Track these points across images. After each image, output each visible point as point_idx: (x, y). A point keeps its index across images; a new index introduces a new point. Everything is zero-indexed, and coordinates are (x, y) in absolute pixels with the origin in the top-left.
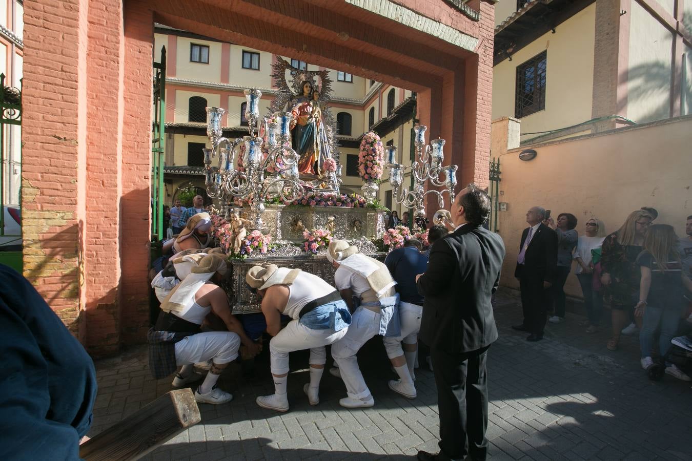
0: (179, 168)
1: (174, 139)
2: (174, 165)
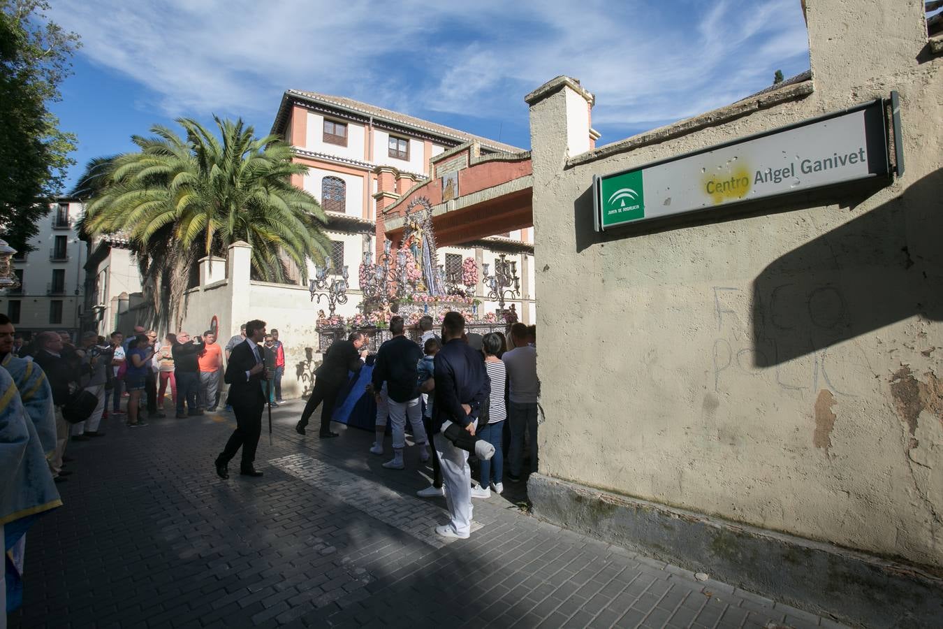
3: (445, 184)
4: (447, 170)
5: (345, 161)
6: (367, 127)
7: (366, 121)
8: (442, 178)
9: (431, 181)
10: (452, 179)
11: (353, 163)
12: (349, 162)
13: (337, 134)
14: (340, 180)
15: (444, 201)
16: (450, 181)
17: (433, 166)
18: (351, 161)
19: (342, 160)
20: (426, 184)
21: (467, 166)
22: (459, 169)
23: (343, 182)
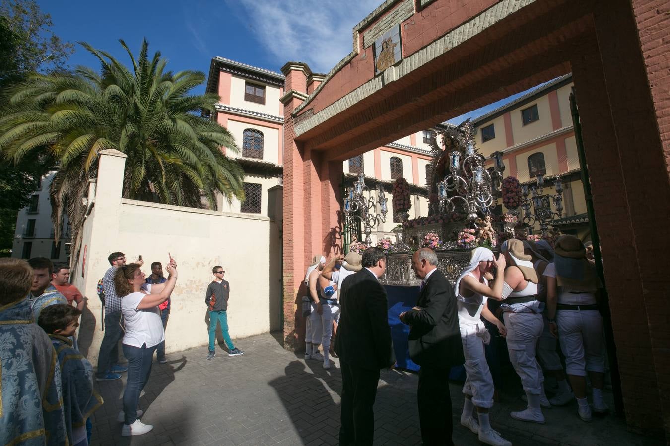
0: (579, 217)
1: (571, 188)
2: (575, 213)
3: (378, 51)
4: (380, 31)
5: (263, 116)
6: (282, 89)
7: (281, 84)
8: (374, 44)
9: (357, 54)
10: (390, 39)
11: (270, 117)
12: (266, 117)
13: (257, 94)
14: (259, 132)
15: (379, 72)
16: (386, 43)
17: (358, 35)
18: (268, 116)
19: (261, 114)
20: (349, 62)
21: (414, 12)
22: (402, 21)
23: (262, 134)
